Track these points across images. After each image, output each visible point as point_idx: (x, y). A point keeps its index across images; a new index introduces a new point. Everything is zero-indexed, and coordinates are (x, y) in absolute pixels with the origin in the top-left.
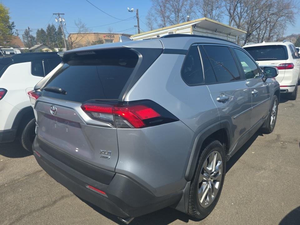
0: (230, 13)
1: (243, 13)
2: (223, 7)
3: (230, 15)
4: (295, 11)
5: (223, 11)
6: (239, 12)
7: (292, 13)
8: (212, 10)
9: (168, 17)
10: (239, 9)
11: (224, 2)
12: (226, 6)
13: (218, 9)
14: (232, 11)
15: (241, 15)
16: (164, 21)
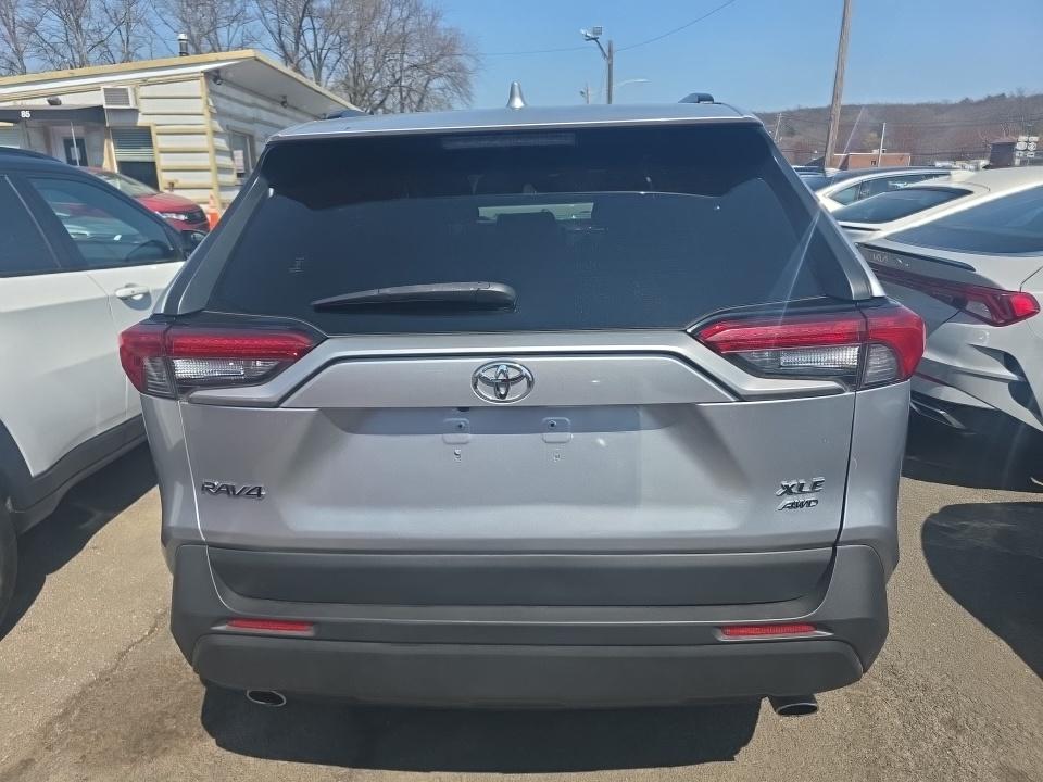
0: (282, 46)
1: (324, 52)
2: (252, 19)
3: (285, 52)
4: (469, 64)
5: (255, 33)
6: (311, 47)
7: (462, 69)
8: (214, 26)
9: (31, 28)
10: (309, 36)
11: (255, 3)
12: (262, 17)
13: (234, 24)
14: (289, 42)
15: (319, 59)
16: (15, 40)
